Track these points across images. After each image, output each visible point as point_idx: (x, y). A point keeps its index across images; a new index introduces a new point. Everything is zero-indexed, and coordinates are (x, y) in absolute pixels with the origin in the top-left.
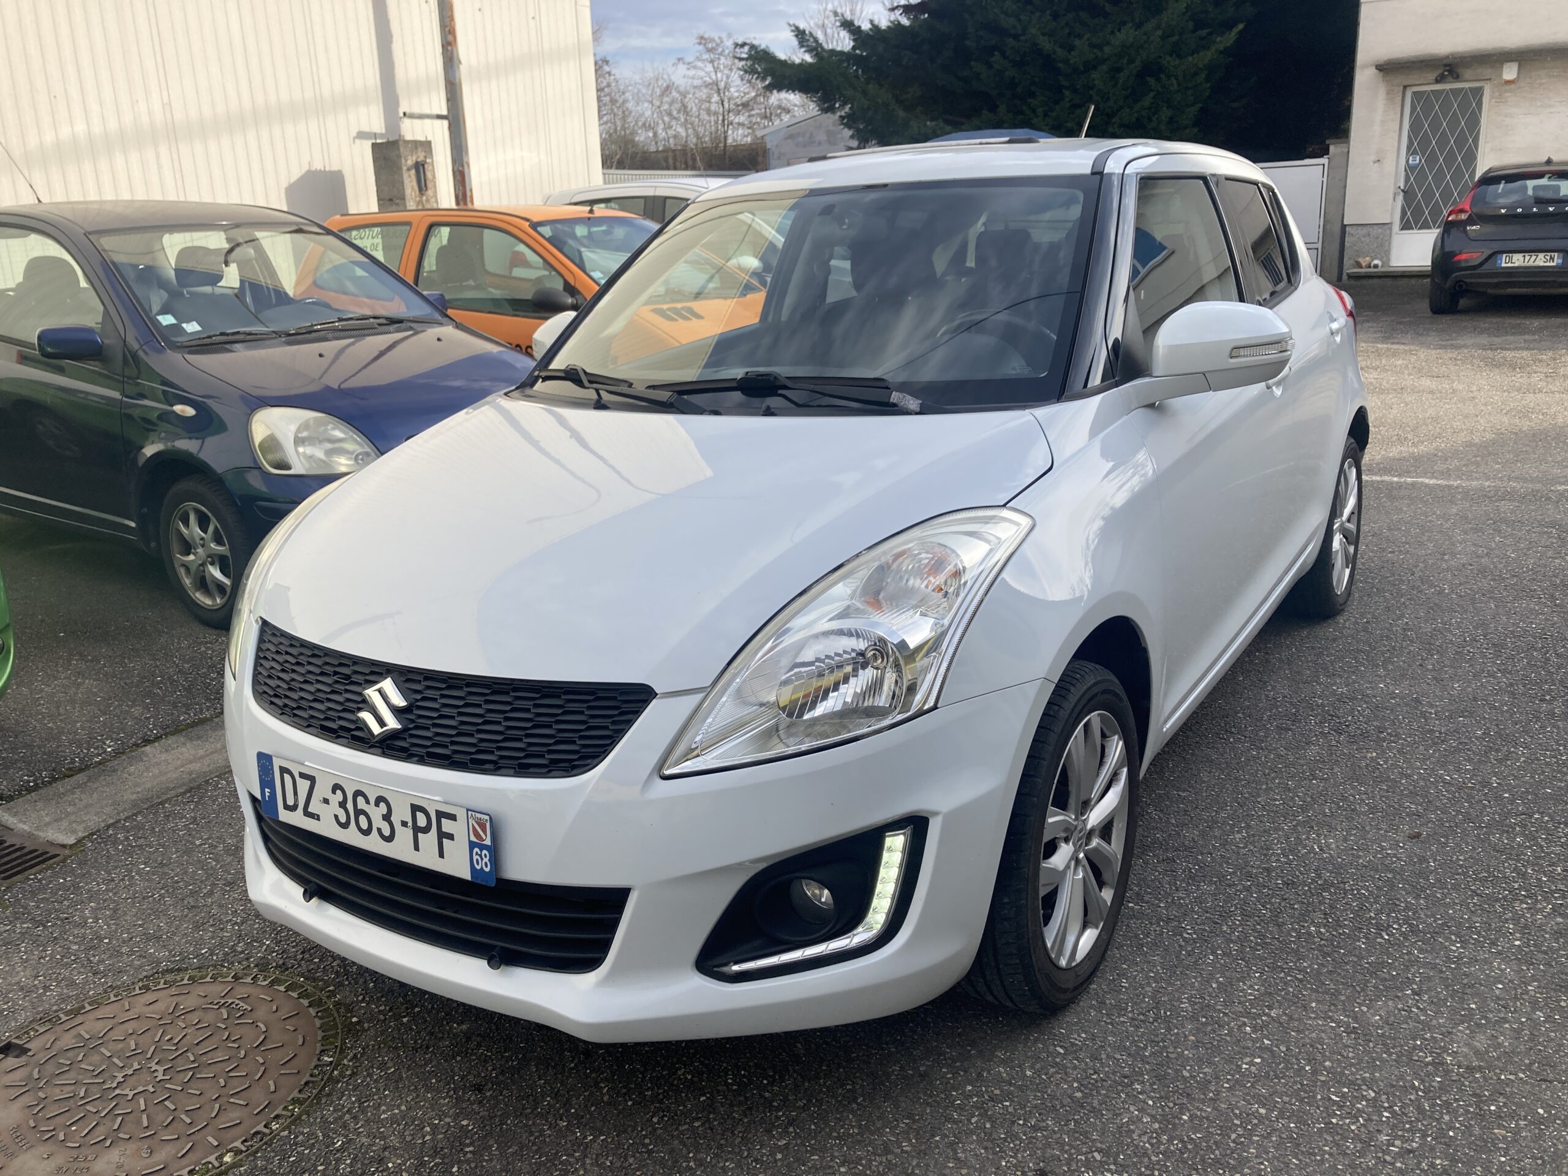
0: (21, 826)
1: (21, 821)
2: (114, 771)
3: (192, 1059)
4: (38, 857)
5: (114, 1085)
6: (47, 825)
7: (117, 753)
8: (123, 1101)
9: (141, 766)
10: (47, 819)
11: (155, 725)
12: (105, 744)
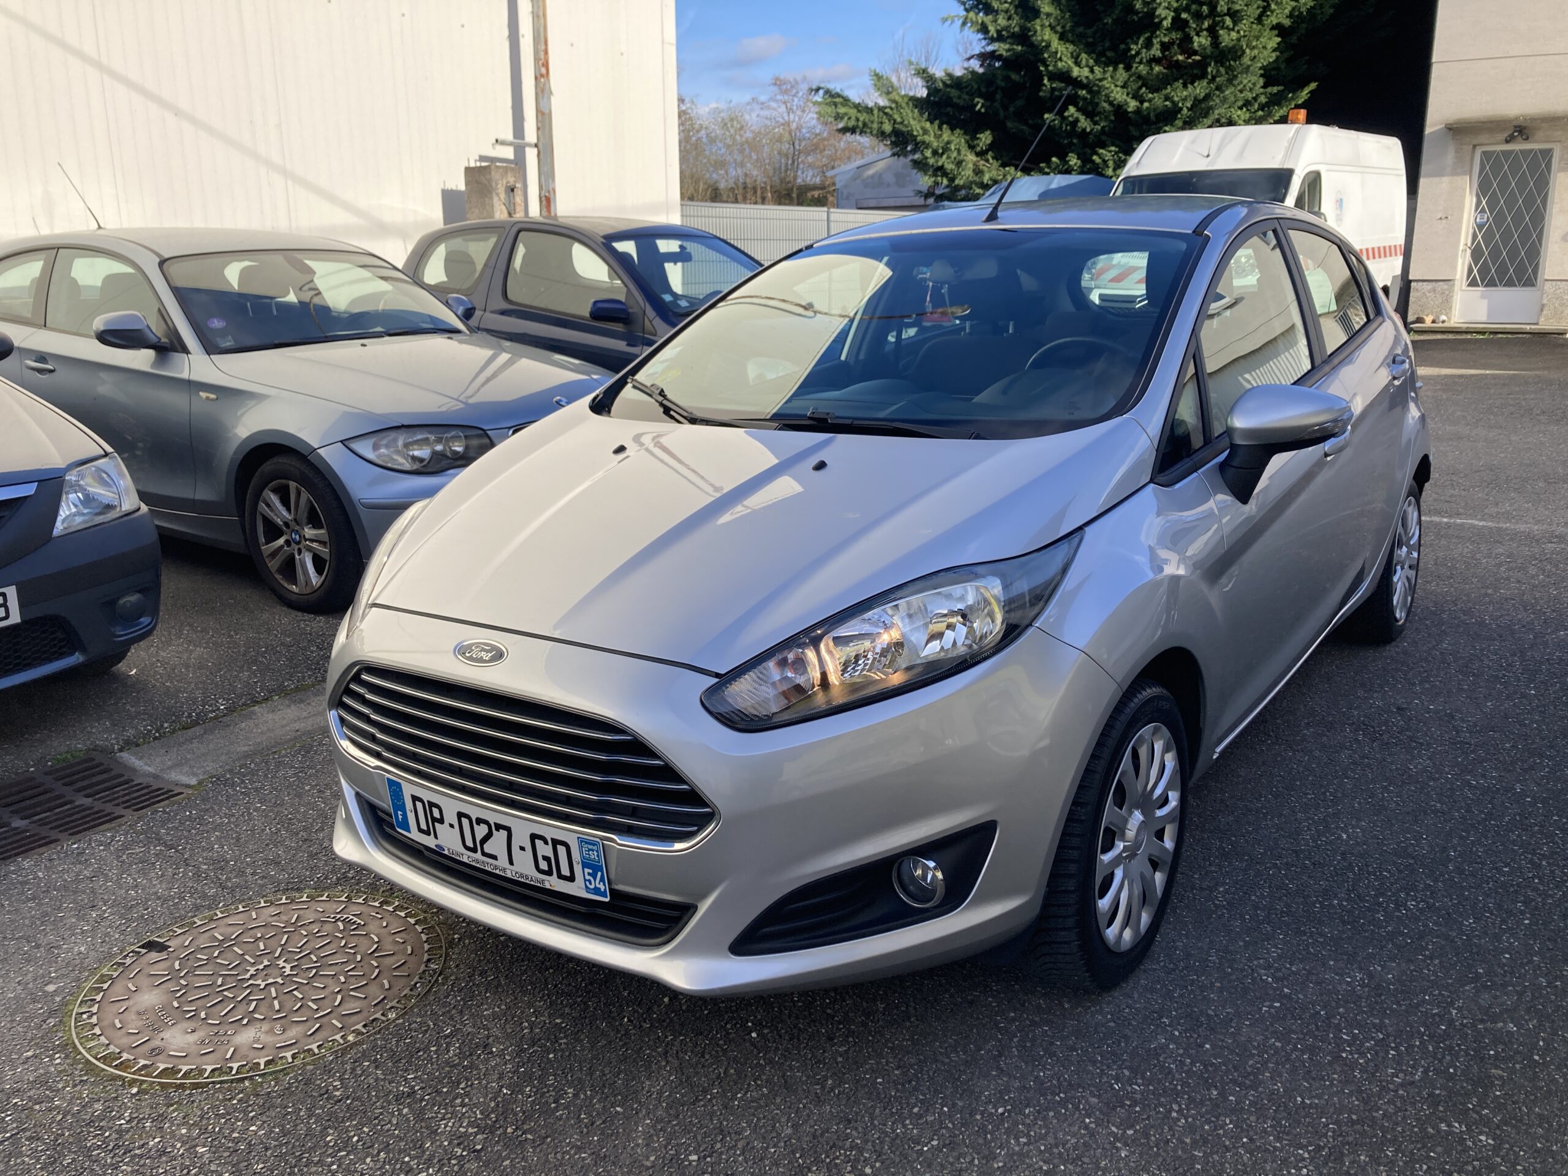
0: (147, 768)
1: (146, 764)
2: (228, 726)
3: (315, 959)
4: (163, 794)
5: (248, 976)
6: (170, 768)
7: (231, 710)
8: (255, 989)
9: (251, 723)
10: (170, 763)
11: (262, 690)
12: (217, 702)
